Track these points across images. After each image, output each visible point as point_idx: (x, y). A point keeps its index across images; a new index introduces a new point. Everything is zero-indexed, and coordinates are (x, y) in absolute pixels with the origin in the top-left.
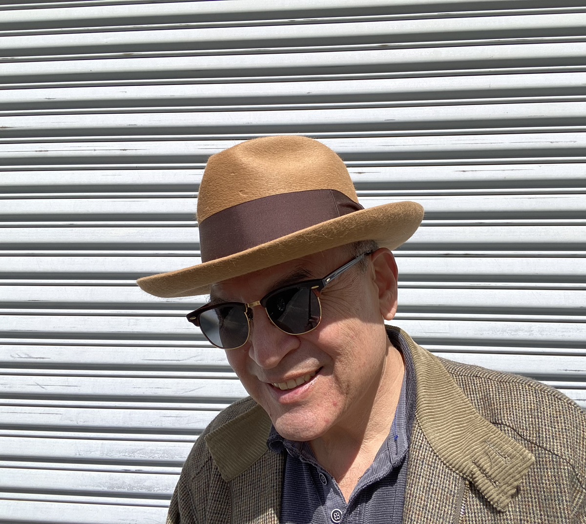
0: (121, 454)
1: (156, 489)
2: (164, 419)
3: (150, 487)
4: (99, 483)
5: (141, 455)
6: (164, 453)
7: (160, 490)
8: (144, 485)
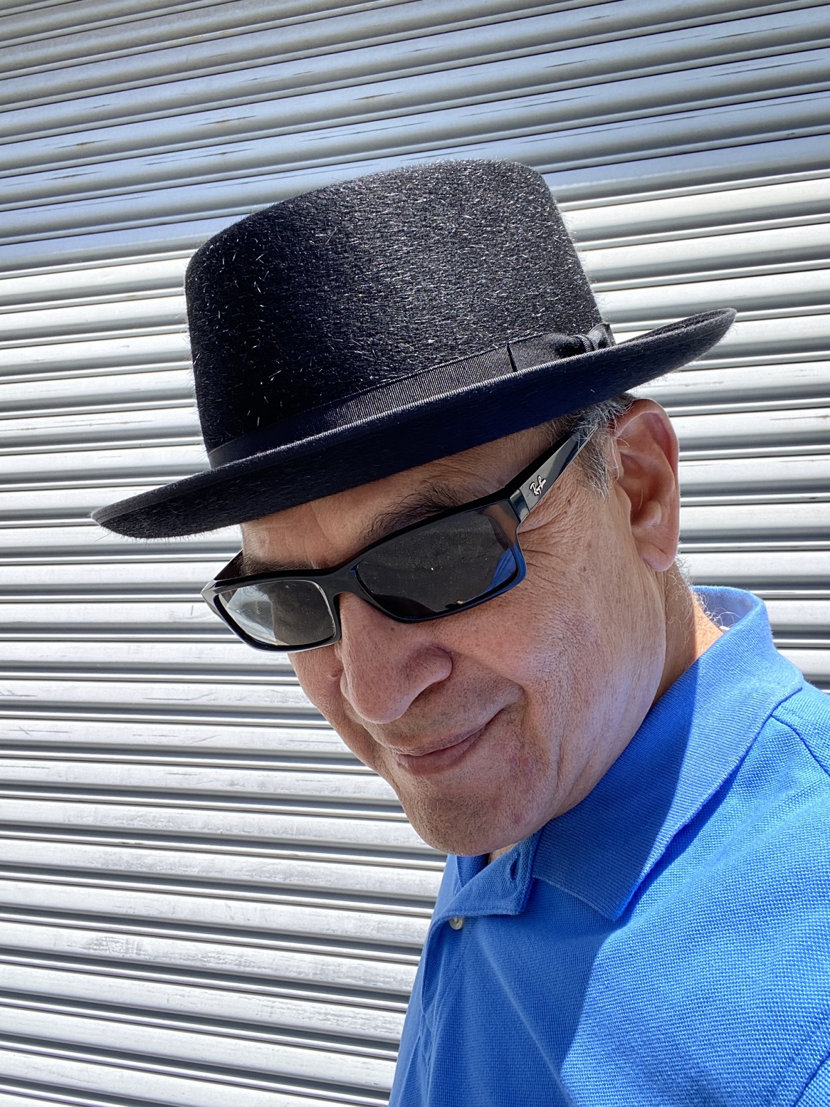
0: (118, 821)
1: (158, 868)
2: (170, 776)
3: (152, 865)
4: (91, 858)
5: (141, 823)
6: (169, 821)
7: (163, 869)
8: (144, 863)
